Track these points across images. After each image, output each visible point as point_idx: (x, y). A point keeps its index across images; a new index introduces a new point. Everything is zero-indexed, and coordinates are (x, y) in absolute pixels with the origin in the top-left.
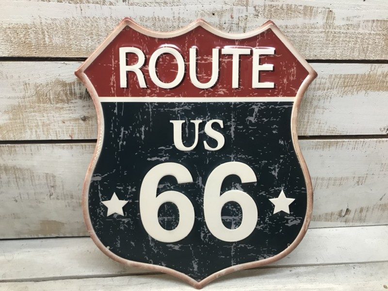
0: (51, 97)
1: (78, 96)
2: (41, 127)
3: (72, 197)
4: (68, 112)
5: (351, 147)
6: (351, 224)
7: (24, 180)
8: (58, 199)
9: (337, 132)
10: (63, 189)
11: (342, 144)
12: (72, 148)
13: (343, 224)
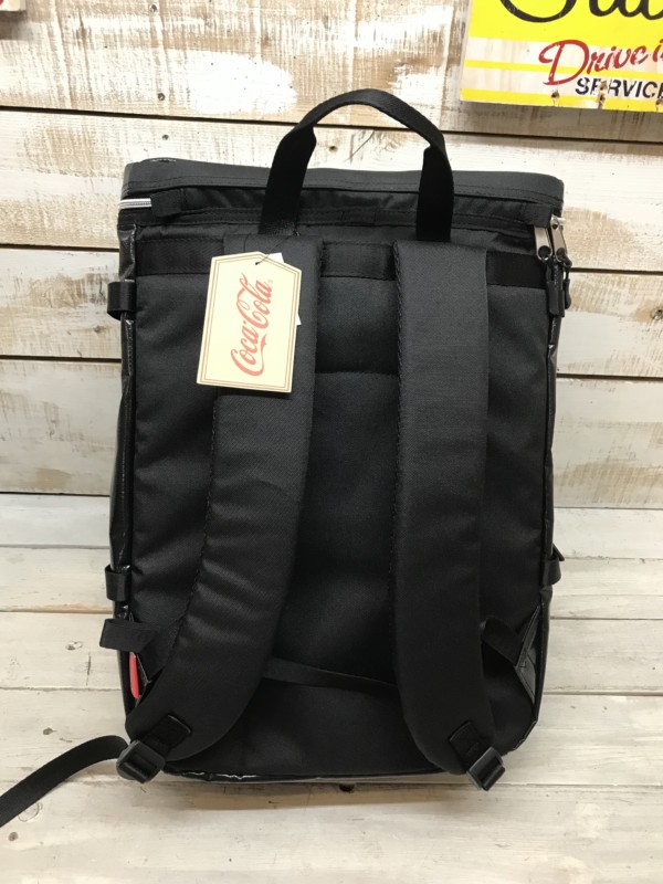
0: (52, 298)
1: (89, 298)
2: (38, 339)
3: (82, 439)
4: (75, 319)
7: (14, 411)
8: (61, 439)
10: (69, 426)
12: (81, 369)
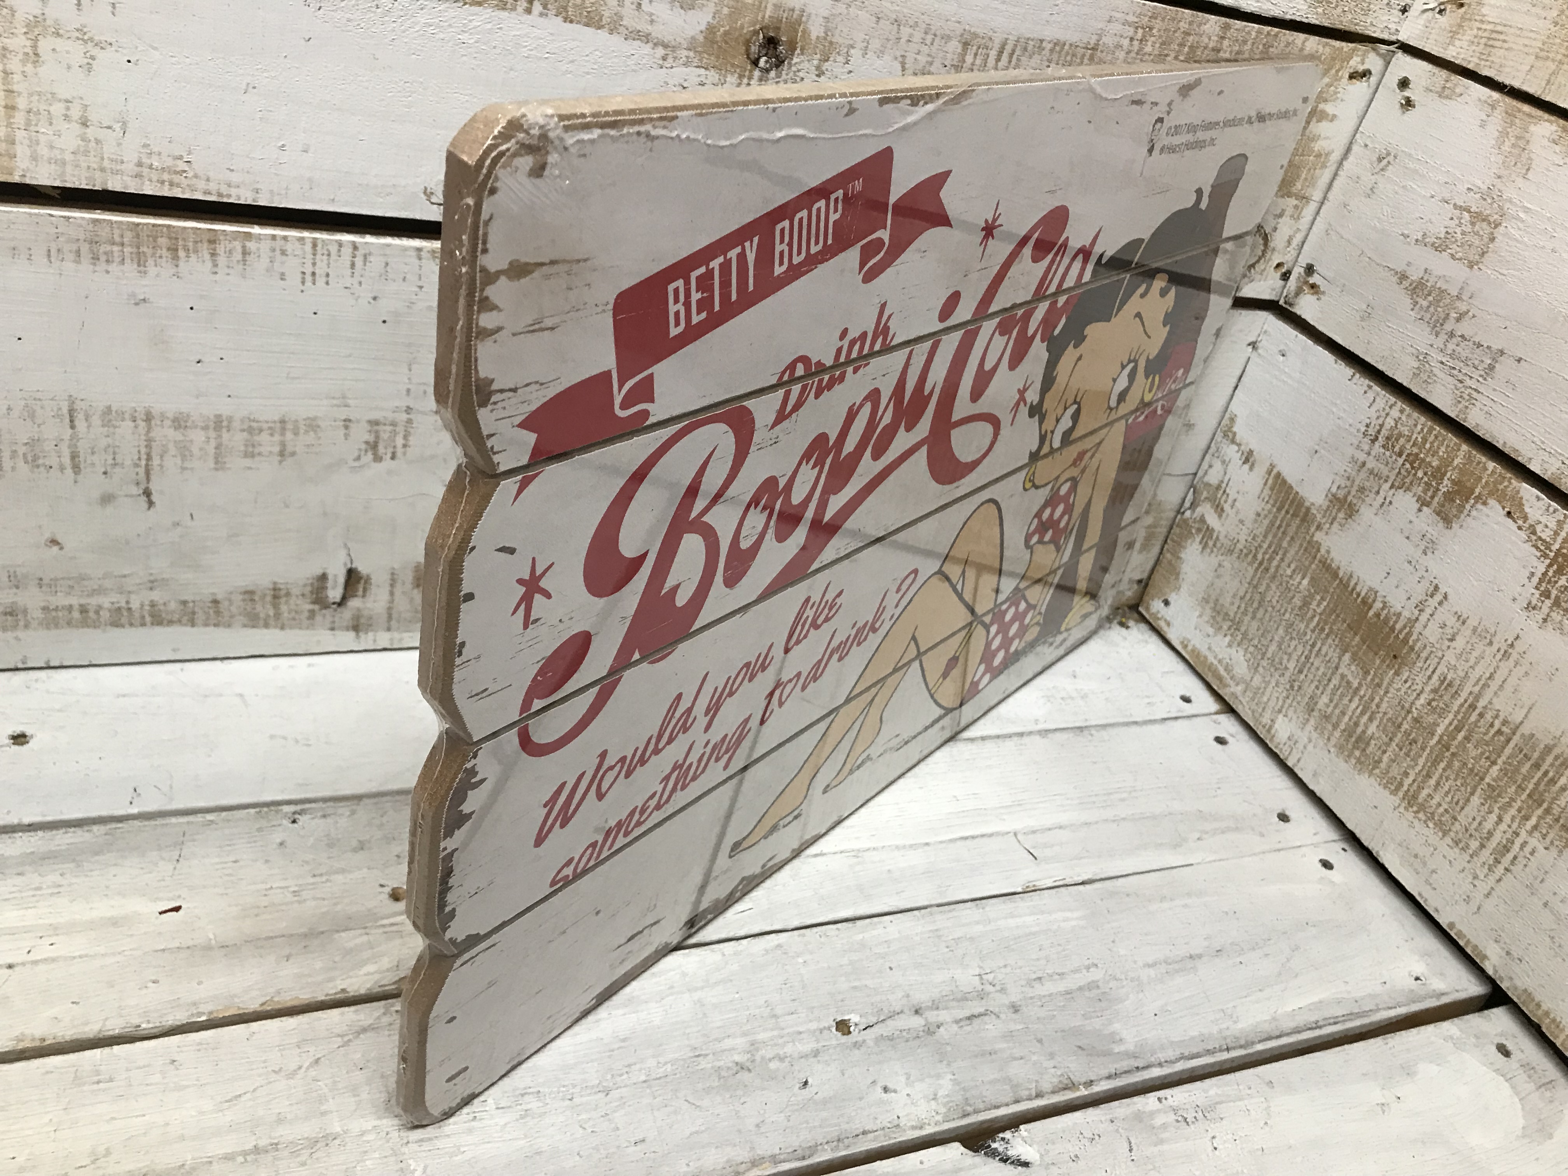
5: (292, 266)
6: (384, 639)
9: (201, 185)
11: (237, 245)
13: (347, 639)
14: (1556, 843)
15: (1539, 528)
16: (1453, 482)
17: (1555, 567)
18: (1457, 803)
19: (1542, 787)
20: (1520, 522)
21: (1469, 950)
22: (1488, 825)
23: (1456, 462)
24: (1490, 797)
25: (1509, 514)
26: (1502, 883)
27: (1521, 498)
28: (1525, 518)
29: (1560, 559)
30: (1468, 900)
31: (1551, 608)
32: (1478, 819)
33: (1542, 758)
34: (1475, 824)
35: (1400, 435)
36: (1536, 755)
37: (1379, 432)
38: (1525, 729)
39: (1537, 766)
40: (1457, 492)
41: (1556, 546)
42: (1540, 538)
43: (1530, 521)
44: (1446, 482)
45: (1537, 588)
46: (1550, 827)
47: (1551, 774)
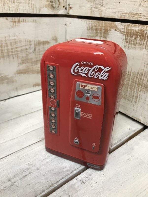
14: (146, 91)
15: (121, 30)
16: (104, 30)
17: (127, 36)
18: (126, 92)
19: (139, 82)
20: (118, 30)
21: (137, 120)
22: (132, 94)
23: (103, 25)
24: (131, 88)
25: (115, 30)
26: (139, 104)
27: (116, 25)
28: (118, 29)
29: (127, 34)
30: (134, 110)
31: (129, 44)
32: (130, 93)
33: (137, 76)
34: (130, 94)
35: (93, 26)
36: (136, 76)
37: (89, 28)
38: (132, 72)
39: (137, 78)
40: (106, 31)
41: (126, 31)
42: (122, 31)
43: (119, 29)
44: (103, 30)
45: (125, 42)
46: (143, 89)
47: (140, 78)
